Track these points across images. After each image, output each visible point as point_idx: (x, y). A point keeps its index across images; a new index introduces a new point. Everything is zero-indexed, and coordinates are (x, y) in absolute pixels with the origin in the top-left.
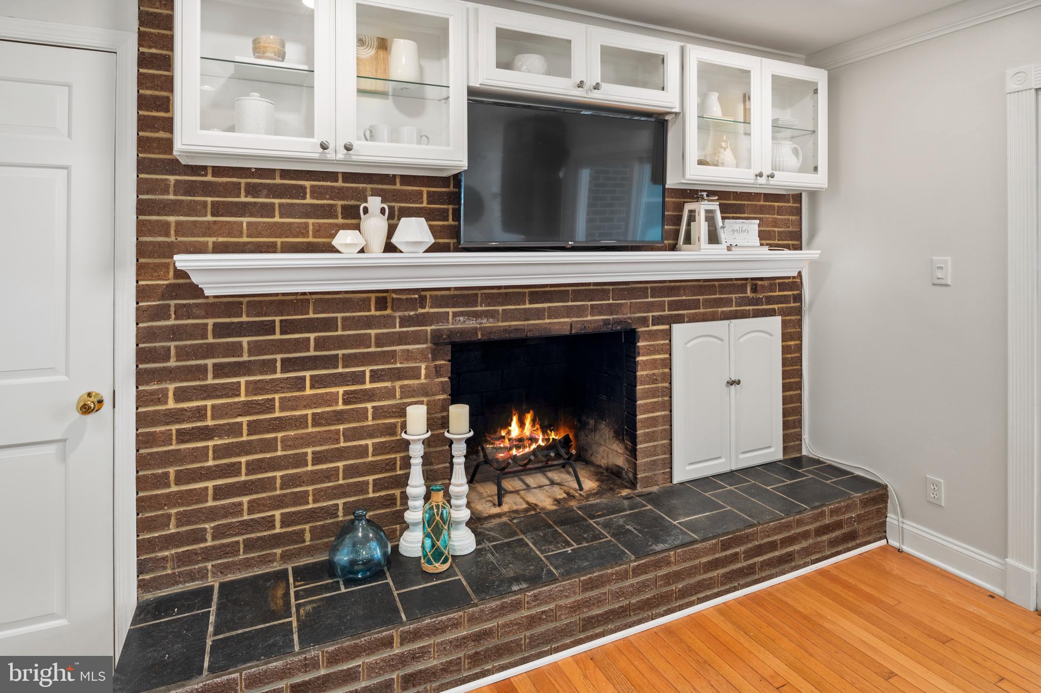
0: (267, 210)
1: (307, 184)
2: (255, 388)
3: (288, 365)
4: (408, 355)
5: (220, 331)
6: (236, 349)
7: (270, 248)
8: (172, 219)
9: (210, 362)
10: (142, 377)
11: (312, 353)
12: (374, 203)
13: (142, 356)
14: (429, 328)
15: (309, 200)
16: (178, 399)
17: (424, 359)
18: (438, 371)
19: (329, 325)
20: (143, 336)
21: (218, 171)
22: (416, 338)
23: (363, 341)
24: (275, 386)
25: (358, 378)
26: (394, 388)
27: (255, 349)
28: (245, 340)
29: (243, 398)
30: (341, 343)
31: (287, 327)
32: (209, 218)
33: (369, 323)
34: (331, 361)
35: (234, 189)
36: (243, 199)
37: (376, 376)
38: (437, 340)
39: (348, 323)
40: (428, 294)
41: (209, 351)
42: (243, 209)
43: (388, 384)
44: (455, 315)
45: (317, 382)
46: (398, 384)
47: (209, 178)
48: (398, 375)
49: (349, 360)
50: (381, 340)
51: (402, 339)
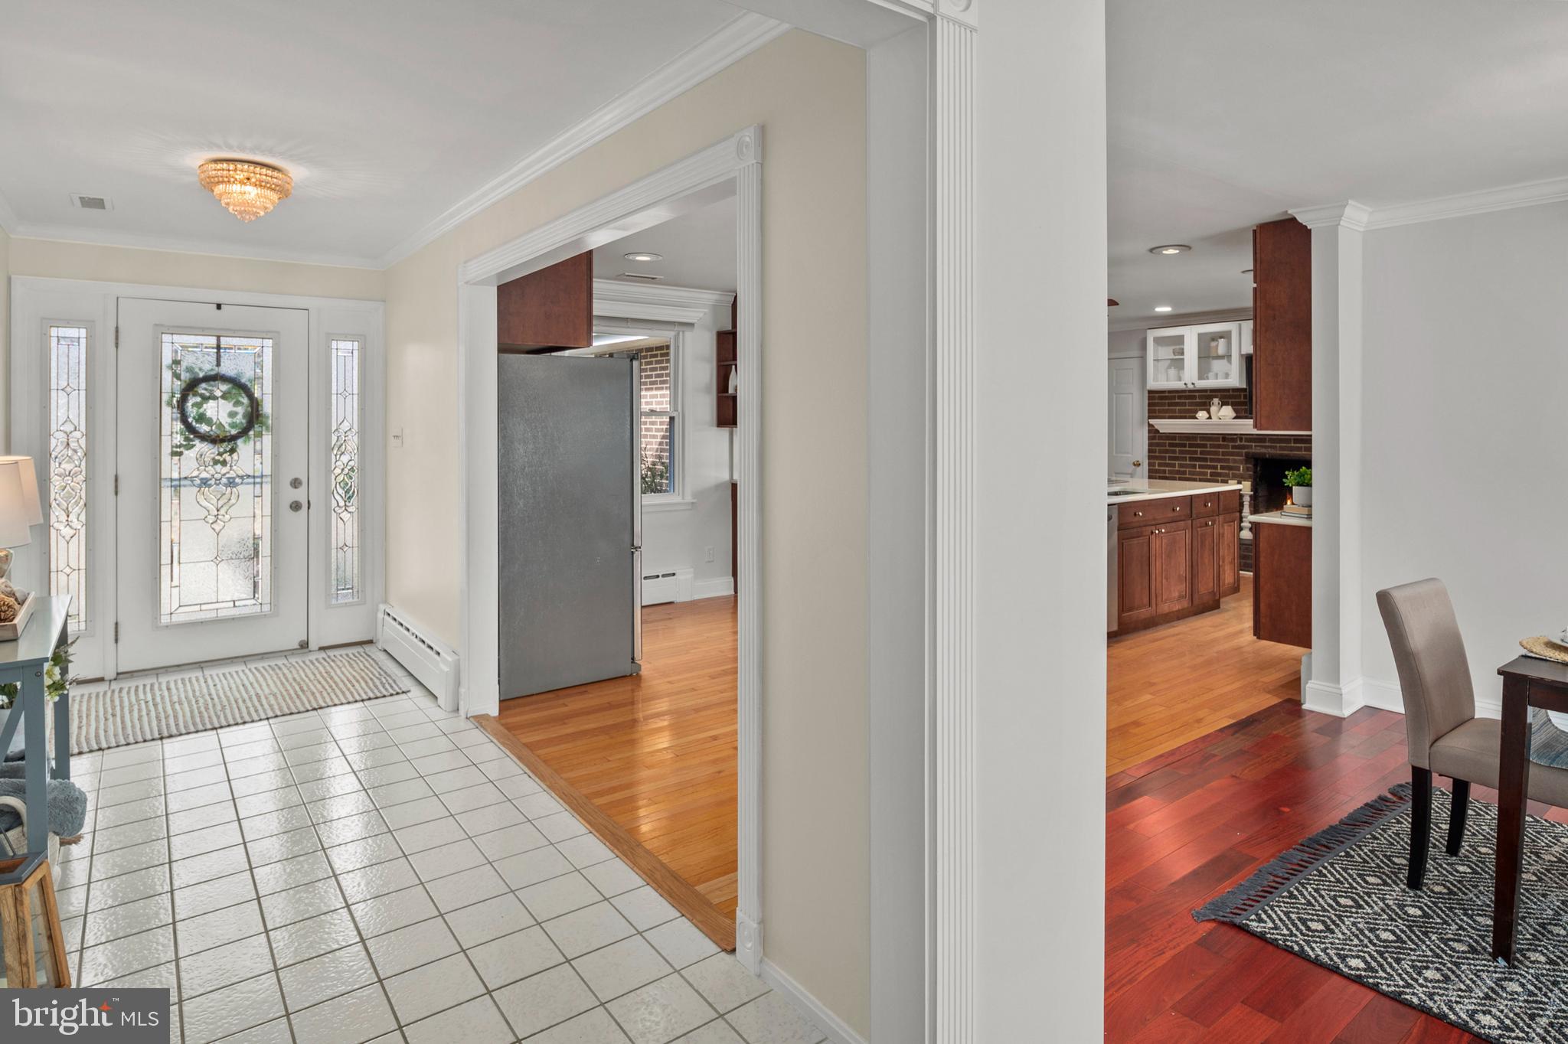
0: (1184, 404)
1: (1197, 394)
2: (1181, 466)
3: (1191, 459)
4: (1235, 461)
5: (1171, 445)
6: (1174, 452)
7: (1185, 418)
8: (1157, 408)
9: (1167, 455)
10: (1150, 458)
11: (1199, 456)
12: (1216, 401)
13: (1150, 451)
14: (1244, 451)
15: (1198, 400)
16: (1158, 466)
17: (1242, 463)
18: (1248, 469)
19: (1205, 446)
20: (1150, 445)
21: (1170, 392)
22: (1238, 454)
23: (1217, 453)
24: (1186, 466)
25: (1215, 467)
26: (1229, 474)
27: (1181, 452)
28: (1177, 449)
29: (1177, 468)
30: (1209, 453)
31: (1191, 446)
32: (1167, 408)
33: (1219, 446)
34: (1205, 460)
35: (1174, 398)
36: (1177, 401)
37: (1222, 468)
38: (1247, 455)
39: (1212, 446)
40: (1243, 437)
41: (1167, 451)
42: (1177, 404)
43: (1227, 471)
44: (1255, 446)
45: (1201, 467)
46: (1231, 472)
47: (1167, 394)
48: (1230, 468)
49: (1212, 460)
50: (1224, 454)
51: (1232, 454)
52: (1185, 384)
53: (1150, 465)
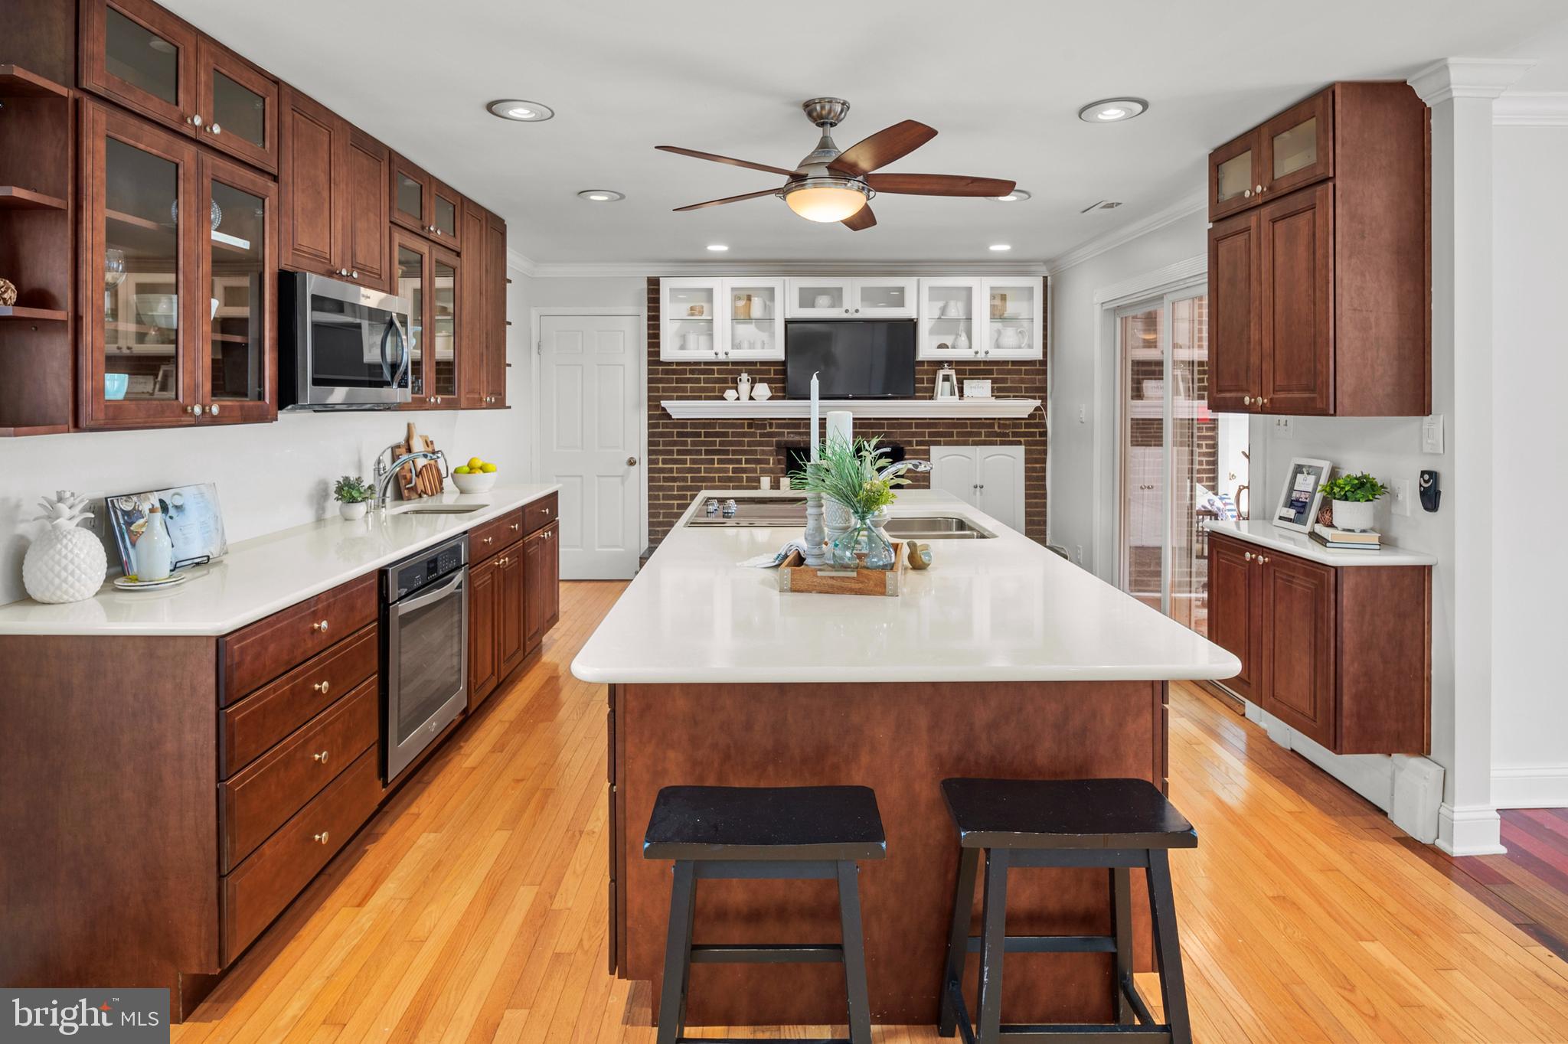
0: (698, 381)
1: (715, 368)
2: (693, 461)
3: (707, 452)
4: (763, 452)
5: (680, 435)
6: (685, 443)
7: (699, 398)
8: (660, 385)
9: (675, 448)
10: (650, 452)
11: (718, 448)
12: (745, 376)
13: (650, 443)
14: (774, 439)
15: (716, 376)
16: (663, 463)
17: (770, 453)
18: (779, 462)
19: (725, 435)
20: (650, 435)
21: (678, 364)
22: (768, 444)
23: (741, 443)
24: (702, 462)
25: (739, 461)
26: (756, 468)
27: (694, 444)
28: (689, 440)
29: (688, 466)
30: (731, 443)
31: (707, 435)
32: (674, 385)
33: (744, 435)
34: (727, 452)
35: (684, 372)
36: (688, 376)
37: (748, 461)
38: (778, 444)
39: (734, 435)
40: (774, 421)
41: (675, 443)
42: (688, 380)
43: (754, 466)
44: (788, 433)
45: (720, 461)
46: (758, 466)
47: (674, 367)
48: (758, 462)
49: (735, 452)
50: (750, 444)
51: (760, 444)
52: (716, 354)
53: (650, 462)
